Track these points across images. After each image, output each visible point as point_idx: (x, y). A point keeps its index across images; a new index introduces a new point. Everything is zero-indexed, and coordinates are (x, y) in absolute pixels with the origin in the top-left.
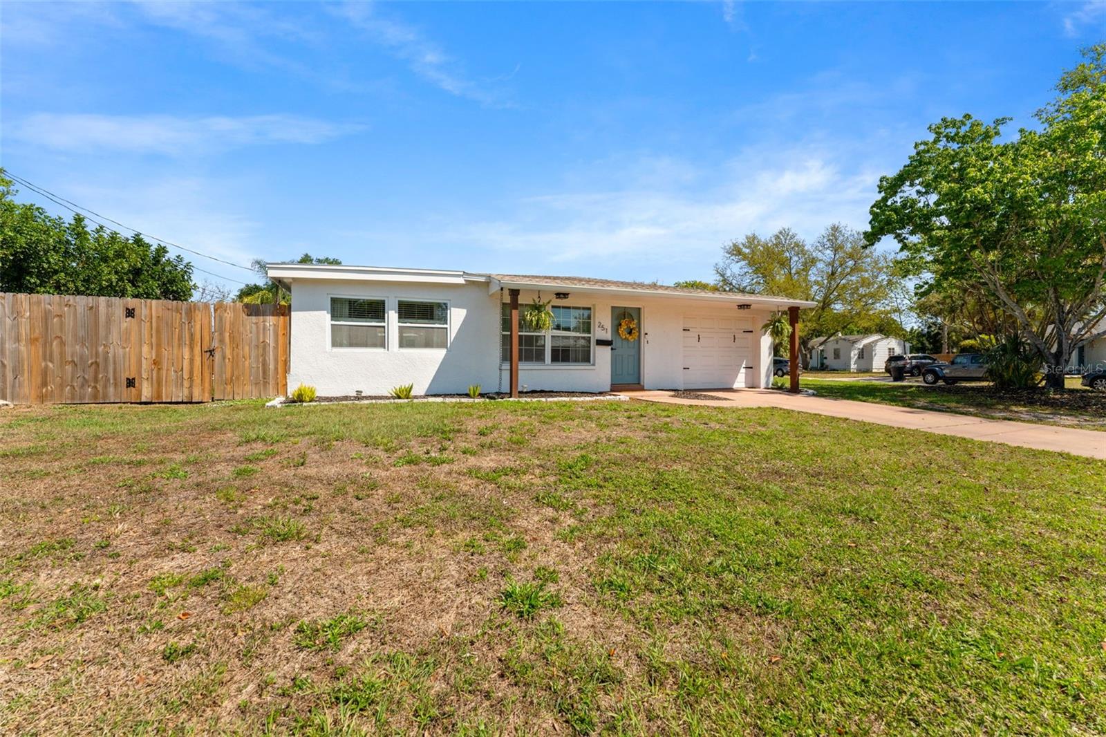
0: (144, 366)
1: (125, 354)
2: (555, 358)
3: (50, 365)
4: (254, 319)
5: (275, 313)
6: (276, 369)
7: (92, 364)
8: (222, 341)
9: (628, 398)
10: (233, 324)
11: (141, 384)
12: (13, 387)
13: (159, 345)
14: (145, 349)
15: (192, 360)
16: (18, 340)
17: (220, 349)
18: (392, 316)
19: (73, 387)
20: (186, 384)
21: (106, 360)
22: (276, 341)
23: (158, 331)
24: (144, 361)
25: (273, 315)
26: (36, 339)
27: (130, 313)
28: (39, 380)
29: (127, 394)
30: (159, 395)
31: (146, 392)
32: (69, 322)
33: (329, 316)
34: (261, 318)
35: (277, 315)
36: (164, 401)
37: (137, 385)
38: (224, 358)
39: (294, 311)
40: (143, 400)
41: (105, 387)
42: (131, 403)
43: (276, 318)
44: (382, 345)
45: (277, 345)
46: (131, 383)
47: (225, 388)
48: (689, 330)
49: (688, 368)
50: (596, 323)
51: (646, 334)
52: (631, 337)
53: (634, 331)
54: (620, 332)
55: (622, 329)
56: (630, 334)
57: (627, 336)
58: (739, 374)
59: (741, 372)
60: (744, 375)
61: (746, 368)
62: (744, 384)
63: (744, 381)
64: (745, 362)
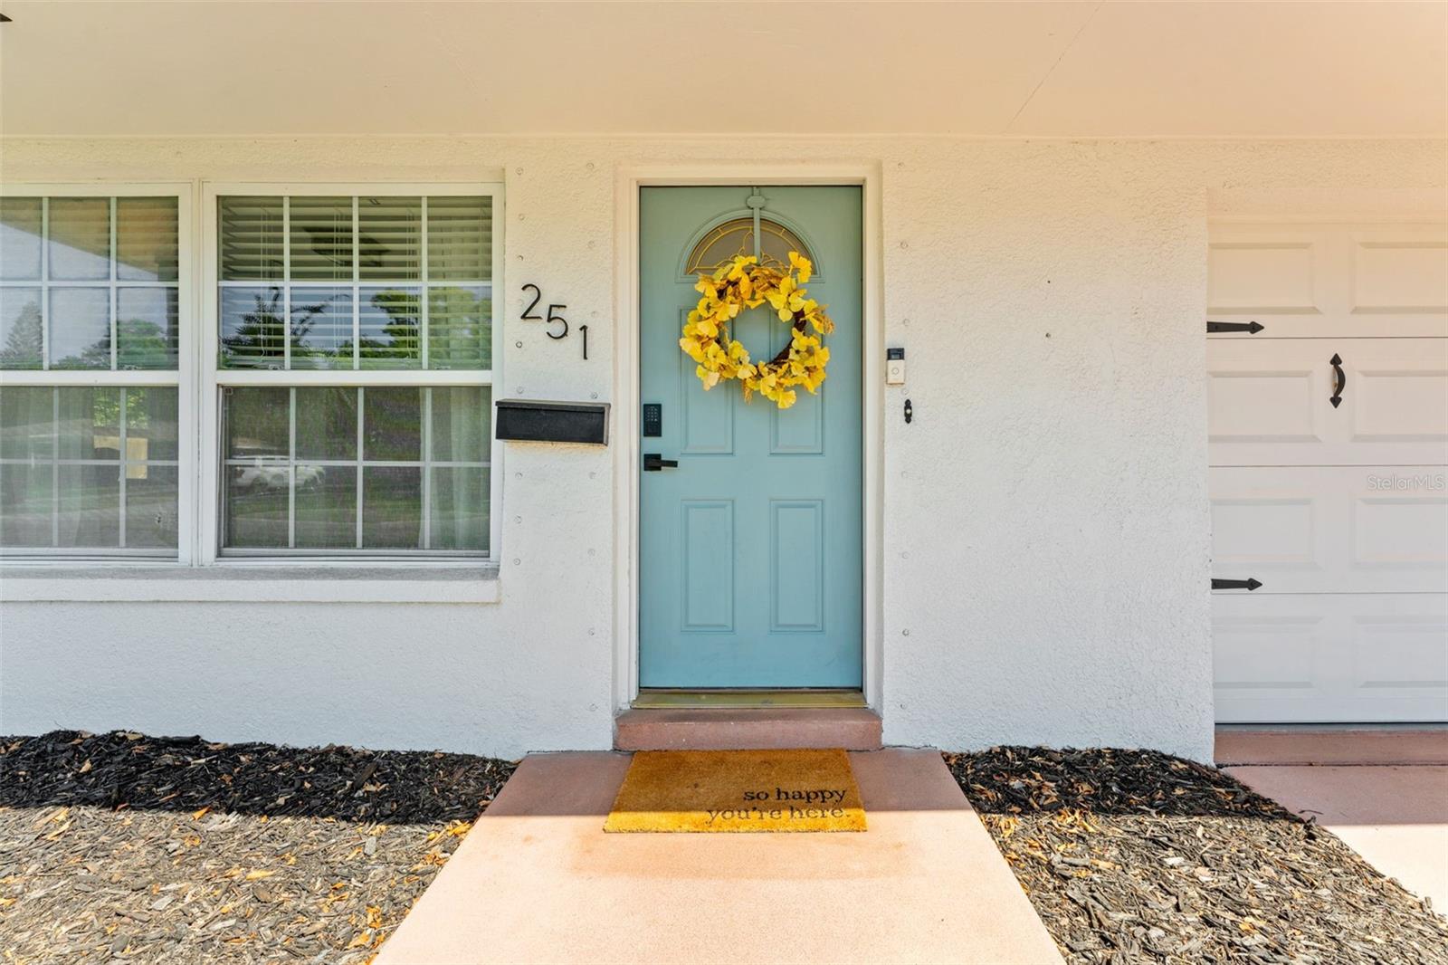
48: (1254, 328)
49: (1252, 584)
50: (514, 287)
51: (896, 353)
52: (772, 379)
53: (800, 341)
54: (688, 345)
55: (708, 329)
56: (780, 359)
57: (745, 373)
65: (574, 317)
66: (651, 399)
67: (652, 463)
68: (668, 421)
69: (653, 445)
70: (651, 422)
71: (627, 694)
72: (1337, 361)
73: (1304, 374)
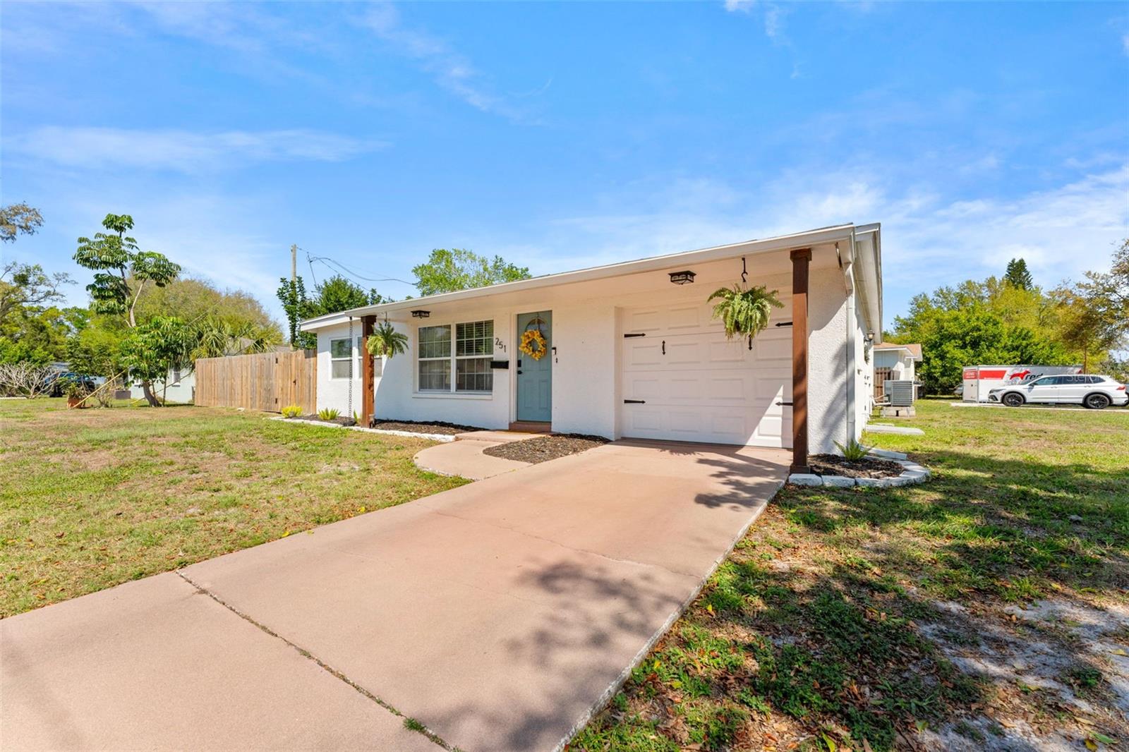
0: (280, 392)
2: (461, 386)
3: (261, 390)
5: (313, 355)
6: (313, 394)
7: (269, 390)
8: (298, 375)
9: (452, 440)
10: (302, 363)
13: (283, 379)
14: (280, 381)
15: (291, 387)
16: (256, 378)
17: (297, 381)
18: (355, 352)
19: (265, 402)
20: (289, 403)
21: (272, 387)
22: (313, 375)
23: (283, 372)
24: (280, 388)
25: (312, 357)
26: (259, 377)
27: (277, 361)
28: (259, 399)
31: (279, 406)
33: (330, 355)
34: (309, 359)
35: (314, 357)
37: (278, 402)
38: (299, 386)
39: (319, 353)
40: (279, 411)
41: (271, 403)
42: (276, 412)
44: (352, 375)
46: (276, 401)
48: (643, 335)
49: (642, 402)
50: (496, 339)
51: (555, 349)
52: (534, 354)
53: (540, 346)
54: (520, 348)
55: (524, 345)
57: (531, 353)
58: (764, 418)
59: (769, 411)
60: (780, 419)
61: (784, 404)
62: (780, 439)
63: (780, 434)
64: (781, 392)
65: (503, 343)
66: (518, 359)
67: (519, 372)
68: (522, 364)
69: (520, 369)
70: (519, 363)
71: (513, 419)
72: (664, 342)
73: (656, 346)
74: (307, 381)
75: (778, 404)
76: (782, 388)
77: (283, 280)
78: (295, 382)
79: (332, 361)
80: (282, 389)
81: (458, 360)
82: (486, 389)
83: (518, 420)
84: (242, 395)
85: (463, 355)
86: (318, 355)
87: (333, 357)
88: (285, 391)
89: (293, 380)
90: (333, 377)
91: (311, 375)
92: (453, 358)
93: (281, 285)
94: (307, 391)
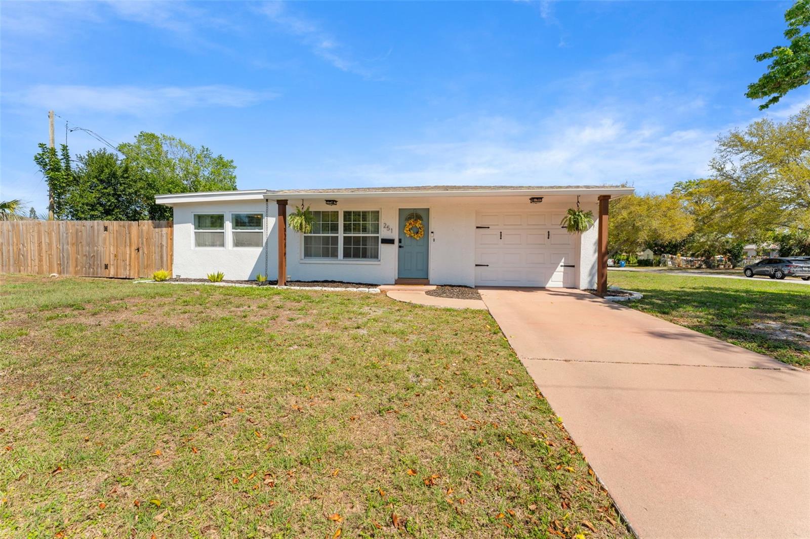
0: (111, 258)
1: (104, 251)
2: (347, 255)
3: (78, 256)
4: (157, 230)
5: (167, 226)
6: (167, 260)
7: (92, 256)
8: (142, 243)
9: (379, 291)
10: (147, 233)
11: (110, 267)
12: (67, 267)
13: (117, 246)
14: (112, 248)
15: (130, 255)
16: (68, 244)
17: (141, 248)
18: (228, 225)
19: (86, 268)
20: (128, 268)
21: (97, 254)
22: (167, 243)
23: (117, 239)
24: (111, 255)
25: (166, 227)
26: (74, 244)
27: (106, 229)
28: (75, 265)
29: (105, 273)
30: (117, 275)
31: (112, 272)
32: (84, 234)
33: (192, 227)
34: (160, 229)
35: (168, 227)
36: (119, 277)
37: (109, 268)
38: (144, 253)
39: (175, 224)
40: (111, 276)
41: (97, 269)
42: (107, 278)
43: (167, 229)
44: (223, 245)
45: (167, 245)
46: (106, 267)
47: (144, 271)
48: (488, 228)
49: (488, 266)
50: (382, 224)
51: (432, 232)
52: (416, 236)
53: (420, 230)
54: (405, 231)
55: (408, 229)
56: (417, 233)
57: (413, 235)
58: (555, 273)
59: (557, 270)
60: (562, 273)
61: (565, 266)
62: (562, 283)
63: (562, 280)
64: (563, 260)
65: (390, 227)
66: (400, 238)
67: (400, 247)
68: (402, 241)
69: (400, 244)
70: (400, 241)
71: (397, 278)
72: (501, 232)
73: (496, 234)
74: (158, 250)
75: (561, 266)
76: (563, 259)
77: (42, 145)
78: (138, 250)
79: (195, 232)
80: (115, 256)
81: (344, 237)
82: (371, 257)
83: (398, 278)
84: (40, 260)
85: (351, 233)
86: (174, 225)
87: (195, 229)
88: (120, 257)
89: (134, 247)
90: (196, 246)
91: (164, 243)
92: (341, 235)
93: (40, 151)
94: (158, 258)
